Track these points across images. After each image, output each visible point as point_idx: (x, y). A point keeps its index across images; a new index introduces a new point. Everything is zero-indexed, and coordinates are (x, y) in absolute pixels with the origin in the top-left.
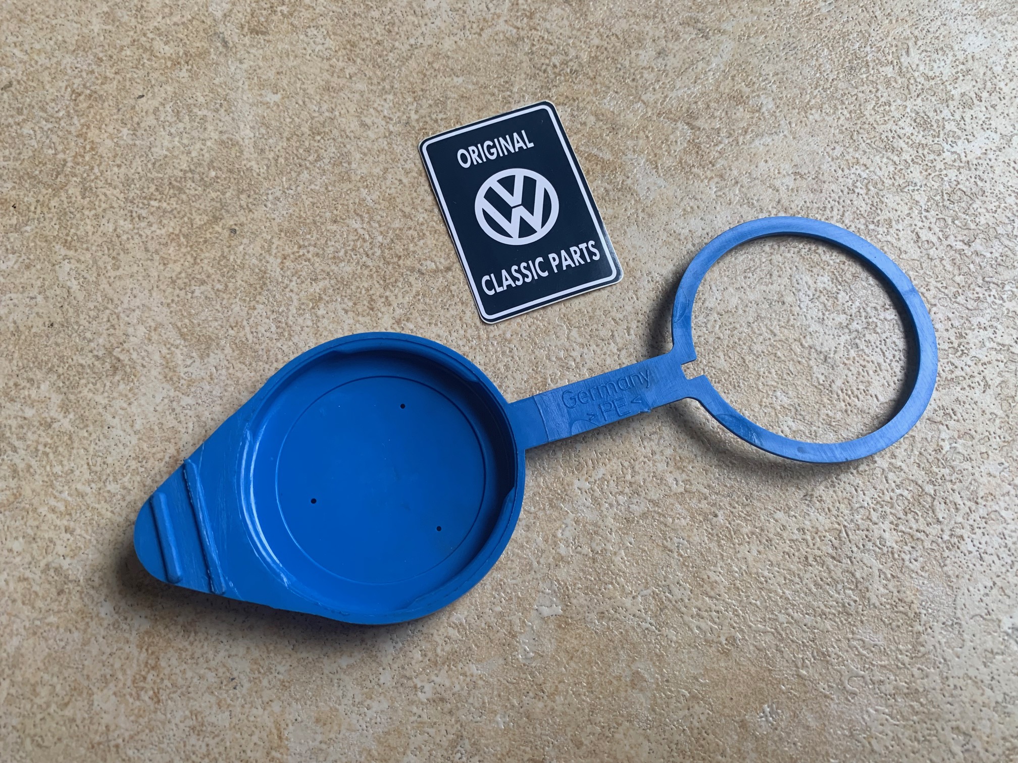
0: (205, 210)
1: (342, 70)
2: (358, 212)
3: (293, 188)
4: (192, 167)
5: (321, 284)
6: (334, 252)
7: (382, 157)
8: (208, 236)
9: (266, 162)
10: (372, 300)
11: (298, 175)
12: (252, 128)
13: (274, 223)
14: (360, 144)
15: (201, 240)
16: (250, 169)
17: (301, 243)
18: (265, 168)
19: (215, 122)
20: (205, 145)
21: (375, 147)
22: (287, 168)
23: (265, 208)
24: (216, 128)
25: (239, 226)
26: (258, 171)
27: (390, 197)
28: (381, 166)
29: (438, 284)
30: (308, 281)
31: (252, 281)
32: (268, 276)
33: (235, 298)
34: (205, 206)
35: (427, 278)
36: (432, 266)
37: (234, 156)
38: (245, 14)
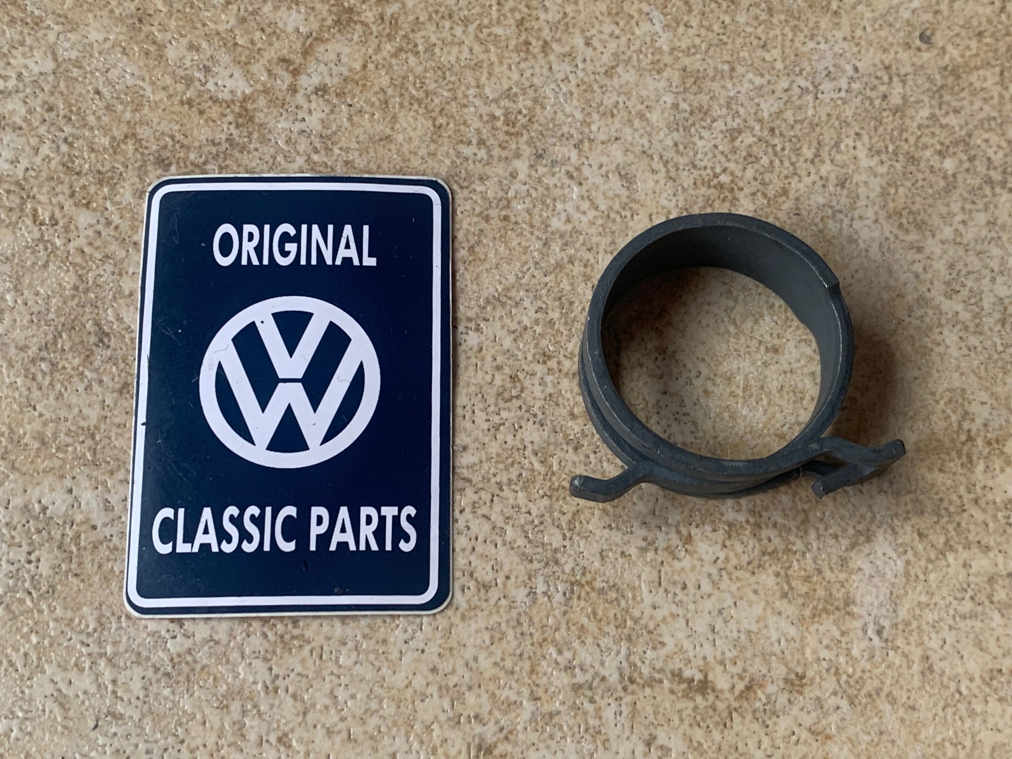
0: (974, 93)
2: (685, 8)
3: (797, 91)
4: (987, 190)
7: (609, 100)
8: (974, 44)
9: (838, 157)
11: (781, 112)
13: (846, 30)
14: (645, 141)
15: (988, 40)
16: (874, 151)
18: (843, 146)
19: (928, 276)
20: (957, 230)
21: (618, 126)
22: (799, 134)
23: (859, 64)
24: (929, 262)
25: (914, 46)
26: (859, 144)
27: (617, 19)
28: (616, 82)
34: (972, 103)
37: (901, 190)
38: (821, 526)
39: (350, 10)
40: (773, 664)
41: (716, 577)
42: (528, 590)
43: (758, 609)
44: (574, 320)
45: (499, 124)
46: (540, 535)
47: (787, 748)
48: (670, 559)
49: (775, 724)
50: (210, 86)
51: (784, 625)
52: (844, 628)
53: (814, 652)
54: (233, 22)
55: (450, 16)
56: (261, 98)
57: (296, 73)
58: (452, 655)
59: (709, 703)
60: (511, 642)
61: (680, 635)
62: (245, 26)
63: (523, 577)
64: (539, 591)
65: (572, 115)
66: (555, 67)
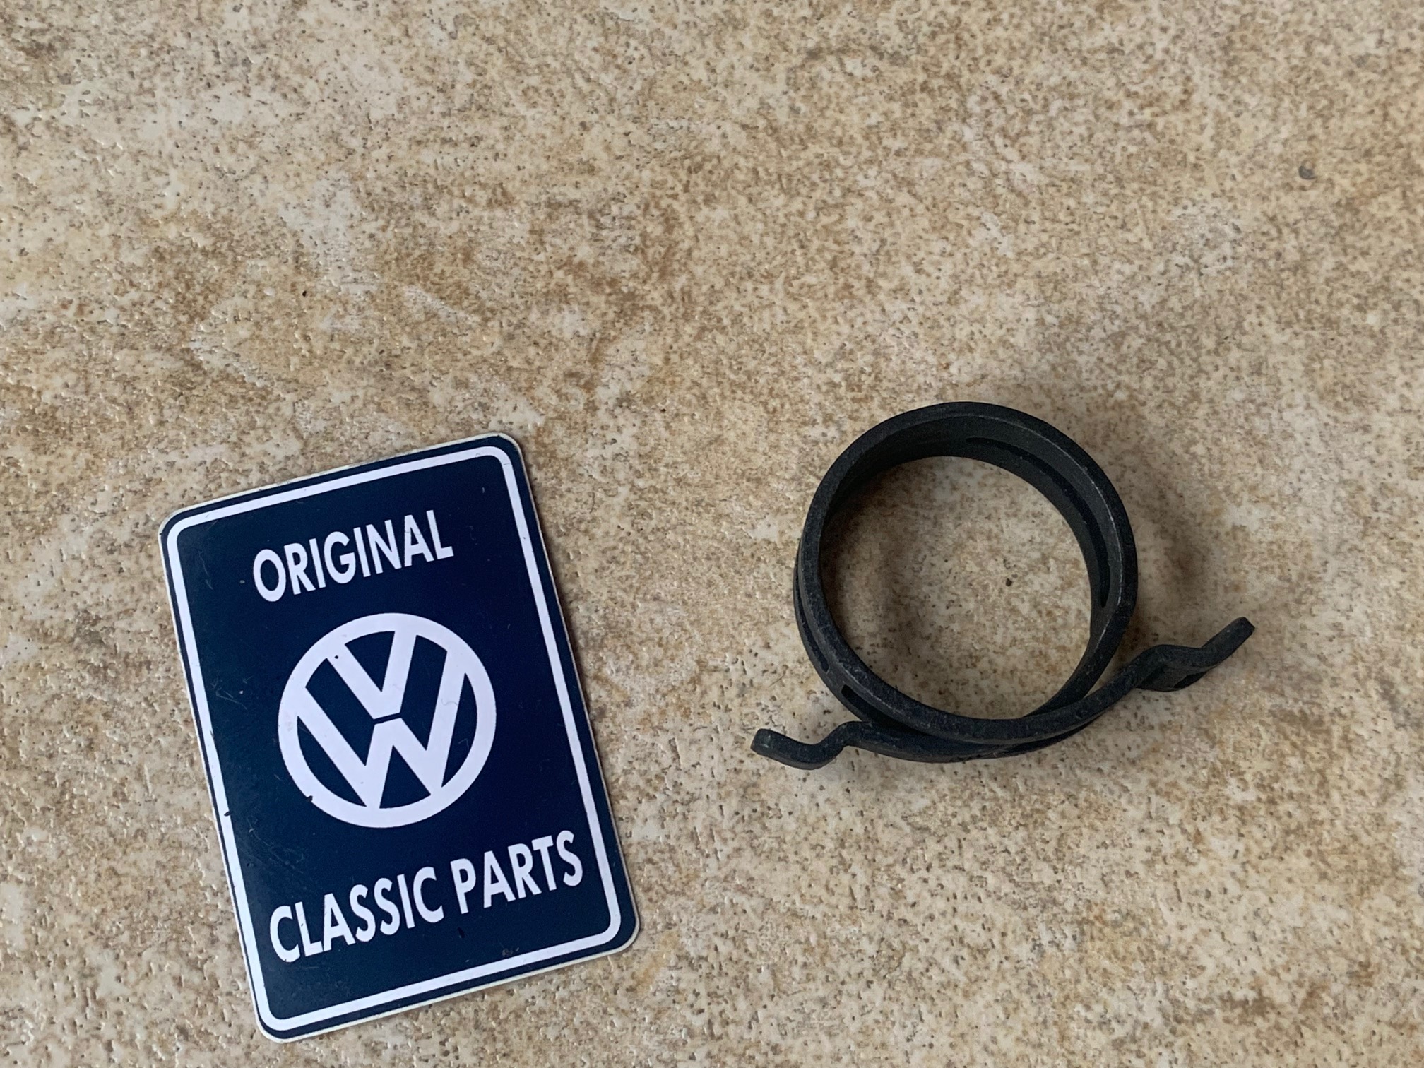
0: (1379, 227)
2: (1019, 201)
3: (1175, 271)
5: (1099, 40)
6: (1073, 109)
7: (962, 333)
8: (1363, 167)
9: (1245, 340)
11: (1163, 302)
12: (1288, 436)
13: (1214, 185)
15: (1379, 158)
16: (1284, 324)
17: (1148, 136)
18: (1246, 324)
19: (1384, 458)
20: (1402, 396)
22: (1193, 322)
23: (1238, 223)
24: (1380, 442)
25: (1295, 186)
26: (1264, 319)
27: (944, 233)
28: (964, 310)
29: (839, 22)
30: (1128, 48)
31: (1253, 57)
32: (1218, 66)
33: (1286, 24)
34: (1379, 238)
35: (864, 39)
36: (852, 64)
37: (1326, 362)
38: (1343, 784)
39: (632, 295)
40: (1332, 960)
41: (1241, 875)
42: (1030, 945)
43: (1298, 900)
44: (994, 606)
45: (842, 391)
46: (1026, 875)
47: (1371, 1052)
48: (1183, 866)
49: (1351, 1027)
51: (1330, 909)
52: (1397, 896)
53: (1373, 933)
54: (498, 342)
55: (750, 275)
56: (558, 427)
57: (589, 386)
58: (966, 1042)
59: (1272, 1023)
60: (1029, 1011)
61: (1218, 953)
62: (514, 343)
63: (1021, 929)
64: (1045, 941)
65: (924, 361)
66: (888, 307)
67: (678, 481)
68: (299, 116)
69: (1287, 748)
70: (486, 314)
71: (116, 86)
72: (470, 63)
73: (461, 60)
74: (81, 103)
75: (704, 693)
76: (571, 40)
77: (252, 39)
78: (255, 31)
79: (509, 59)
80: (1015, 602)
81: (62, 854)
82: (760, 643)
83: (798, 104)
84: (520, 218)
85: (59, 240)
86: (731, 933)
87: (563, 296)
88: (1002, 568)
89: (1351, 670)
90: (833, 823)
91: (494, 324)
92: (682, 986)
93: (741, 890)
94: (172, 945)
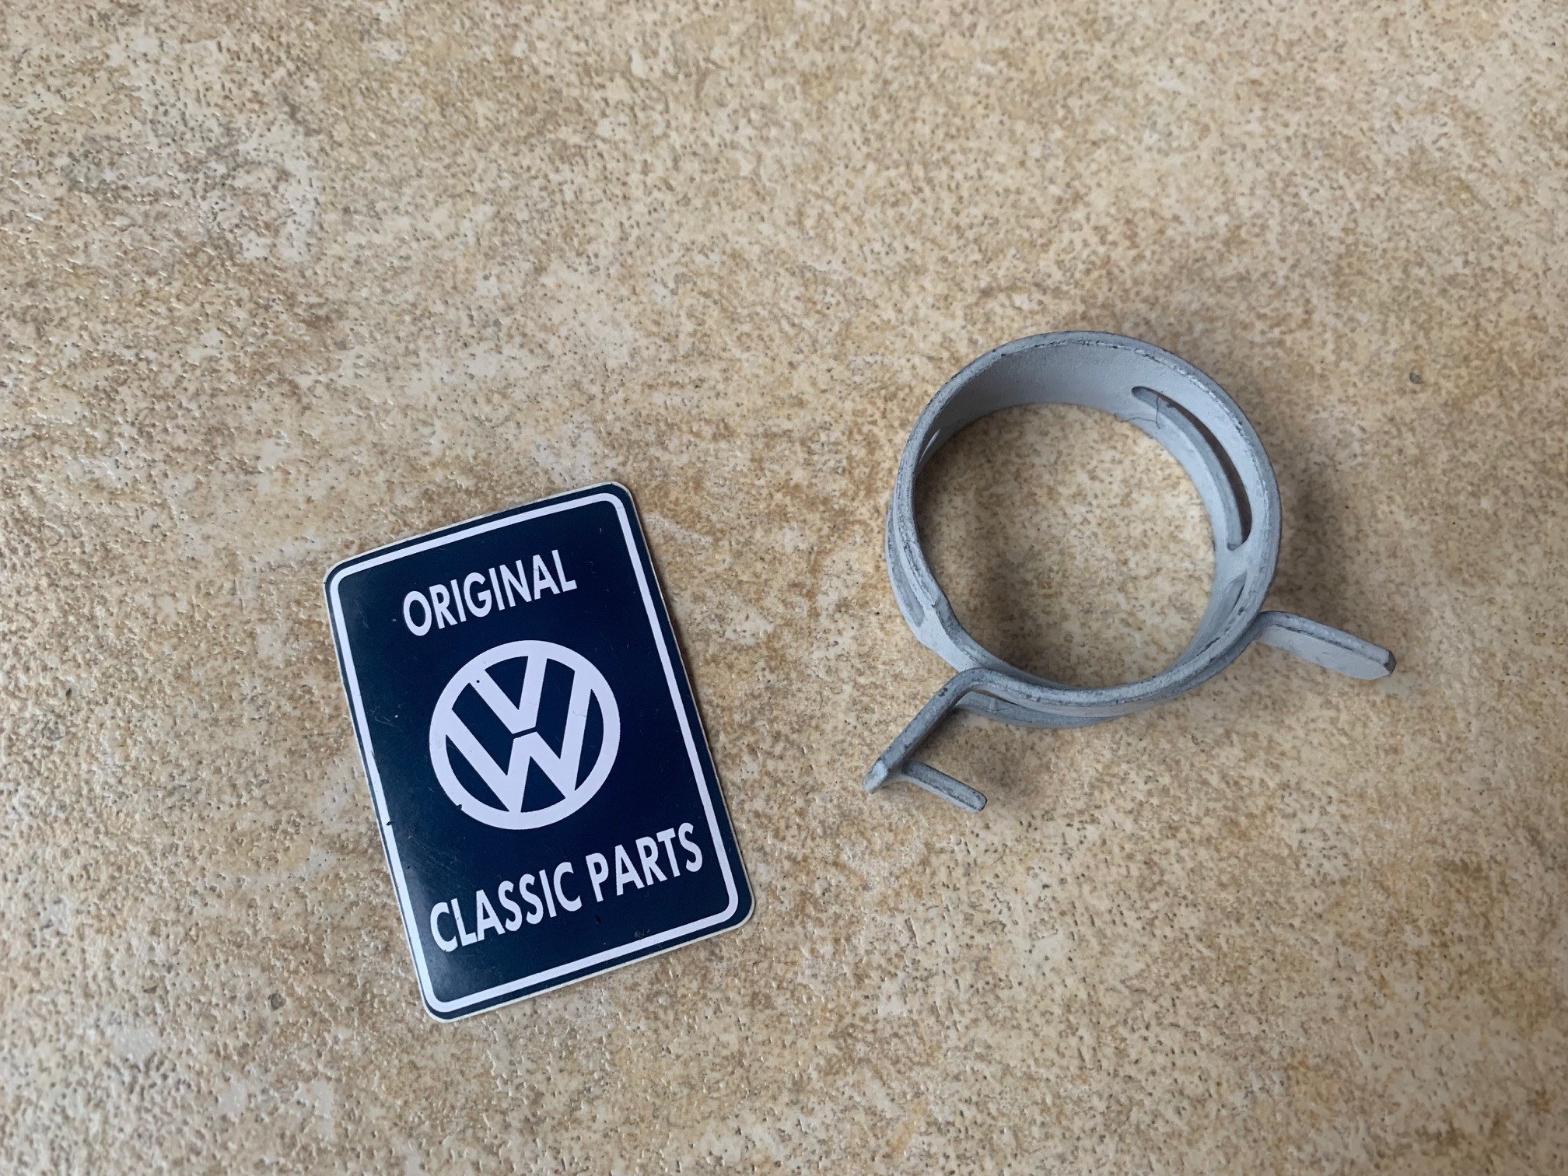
0: (1482, 423)
1: (1250, 756)
4: (1532, 520)
5: (1229, 270)
6: (1214, 331)
7: (1137, 530)
8: (1463, 371)
9: (1380, 527)
10: (1129, 238)
12: (1425, 611)
13: (1338, 392)
14: (1187, 564)
15: (1475, 363)
16: (1411, 511)
17: (1280, 353)
18: (1379, 513)
19: (1510, 627)
20: (1518, 571)
21: (1154, 556)
23: (1363, 424)
24: (1505, 612)
25: (1408, 390)
26: (1394, 508)
27: (1112, 443)
28: (1135, 510)
29: (1006, 264)
30: (1255, 276)
31: (1360, 280)
32: (1331, 289)
33: (1385, 251)
34: (1484, 433)
35: (1028, 277)
36: (1020, 299)
37: (1451, 544)
38: (1505, 925)
39: (843, 512)
40: (1511, 1090)
41: (1424, 1015)
42: (1244, 1091)
43: (1476, 1035)
44: (1187, 780)
45: (1036, 589)
46: (1235, 1027)
48: (1372, 1010)
49: (1534, 1152)
50: (729, 634)
51: (1505, 1042)
53: (1545, 1063)
54: (729, 559)
56: (786, 633)
57: (811, 595)
59: (1465, 1153)
60: (1247, 1155)
62: (742, 560)
63: (1234, 1079)
64: (1256, 1088)
65: (1104, 558)
66: (1069, 511)
67: (896, 677)
68: (545, 369)
69: (1452, 895)
70: (717, 535)
71: (385, 350)
72: (690, 315)
73: (683, 313)
74: (355, 365)
75: (933, 874)
76: (776, 291)
77: (501, 303)
78: (503, 297)
79: (724, 310)
80: (1205, 775)
81: (366, 1050)
82: (980, 824)
83: (976, 337)
84: (741, 448)
85: (340, 488)
86: (975, 1098)
87: (783, 515)
88: (1191, 744)
89: (1502, 820)
90: (1059, 990)
91: (724, 543)
92: (933, 1150)
93: (980, 1057)
94: (470, 1132)
